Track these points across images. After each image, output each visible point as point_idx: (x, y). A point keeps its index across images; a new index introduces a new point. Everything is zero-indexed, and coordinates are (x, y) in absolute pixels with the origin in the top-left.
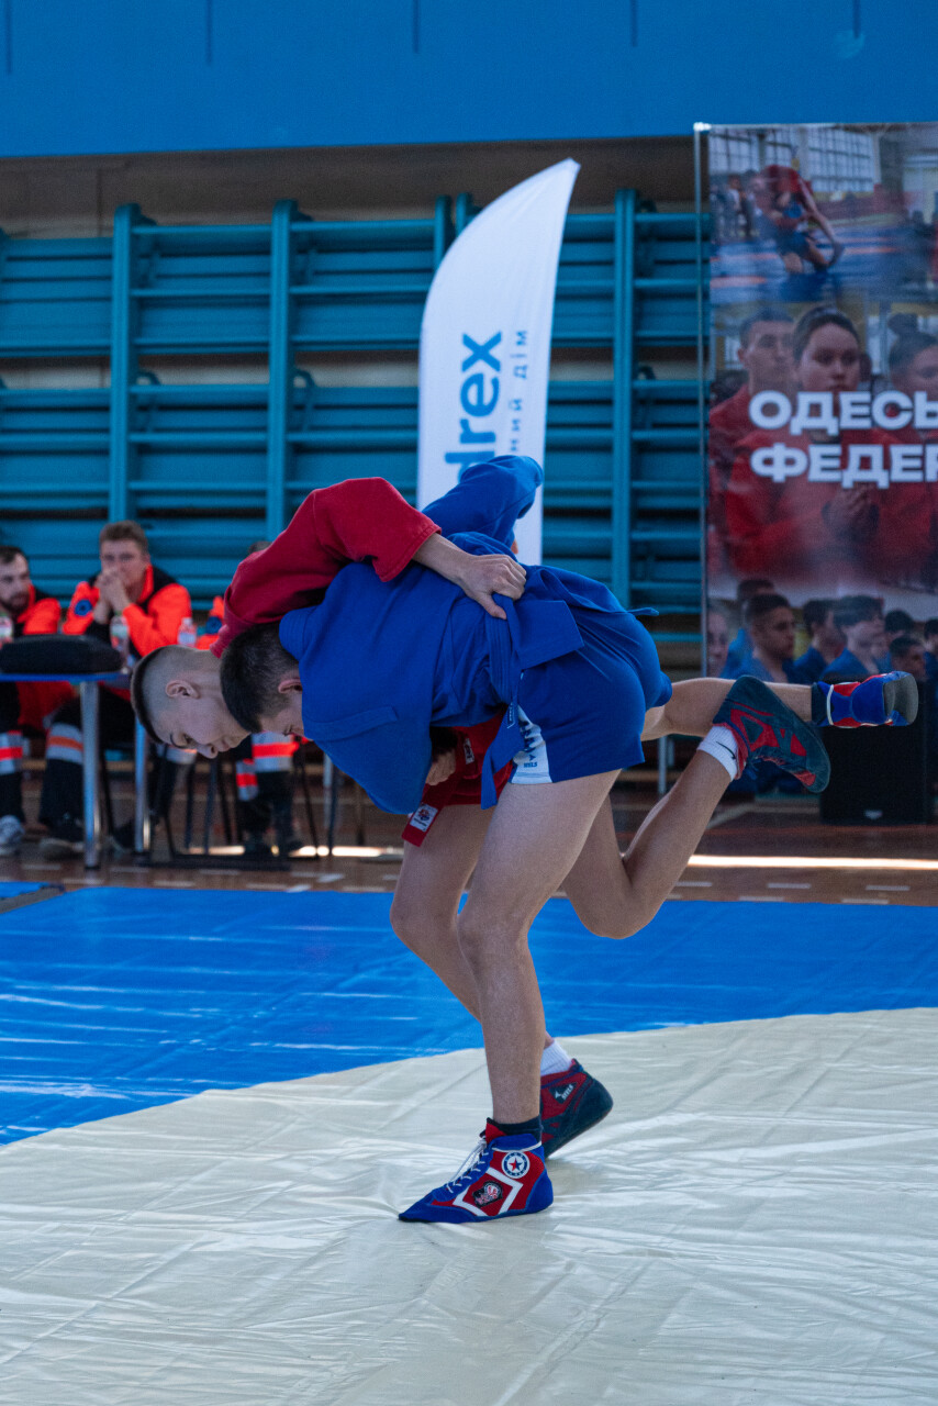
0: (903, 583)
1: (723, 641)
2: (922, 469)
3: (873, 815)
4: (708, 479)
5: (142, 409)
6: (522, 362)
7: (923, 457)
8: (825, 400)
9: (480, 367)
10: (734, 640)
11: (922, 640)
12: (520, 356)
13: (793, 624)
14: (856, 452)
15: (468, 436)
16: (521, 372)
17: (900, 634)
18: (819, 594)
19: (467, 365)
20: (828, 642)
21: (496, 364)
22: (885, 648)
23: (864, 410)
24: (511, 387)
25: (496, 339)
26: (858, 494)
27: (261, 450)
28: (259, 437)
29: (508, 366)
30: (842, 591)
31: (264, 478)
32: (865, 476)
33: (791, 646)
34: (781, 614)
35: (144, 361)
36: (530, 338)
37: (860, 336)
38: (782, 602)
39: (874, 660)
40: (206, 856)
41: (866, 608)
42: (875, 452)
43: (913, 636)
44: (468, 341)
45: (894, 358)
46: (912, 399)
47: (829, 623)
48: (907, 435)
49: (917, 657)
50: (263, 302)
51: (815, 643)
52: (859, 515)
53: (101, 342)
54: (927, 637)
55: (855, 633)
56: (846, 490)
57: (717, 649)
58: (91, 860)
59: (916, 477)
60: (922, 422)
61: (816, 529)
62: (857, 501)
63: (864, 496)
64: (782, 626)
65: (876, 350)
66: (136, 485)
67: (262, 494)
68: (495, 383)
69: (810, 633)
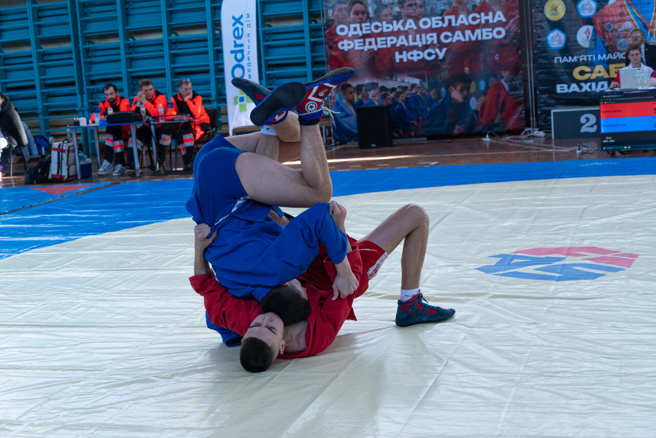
0: (384, 78)
1: (334, 98)
2: (386, 44)
3: (374, 145)
4: (327, 52)
5: (173, 43)
6: (249, 23)
7: (386, 41)
8: (358, 26)
9: (238, 25)
10: (337, 98)
11: (390, 94)
12: (248, 21)
13: (354, 92)
14: (368, 40)
15: (236, 45)
16: (249, 26)
17: (384, 93)
18: (360, 83)
19: (234, 25)
20: (363, 96)
21: (242, 24)
22: (380, 97)
23: (368, 28)
24: (247, 30)
25: (241, 17)
26: (369, 53)
27: (207, 53)
28: (206, 49)
29: (245, 24)
30: (367, 81)
31: (208, 61)
32: (371, 47)
33: (353, 99)
34: (350, 89)
35: (172, 29)
36: (250, 16)
37: (366, 7)
38: (350, 86)
39: (377, 101)
40: (176, 171)
41: (374, 85)
42: (373, 40)
43: (388, 93)
44: (234, 18)
45: (376, 12)
46: (382, 23)
47: (363, 91)
48: (381, 34)
49: (389, 99)
50: (203, 9)
51: (360, 97)
52: (370, 58)
53: (159, 25)
54: (391, 93)
55: (371, 93)
56: (366, 52)
57: (333, 101)
58: (138, 175)
59: (385, 46)
60: (385, 30)
61: (358, 64)
62: (369, 55)
63: (371, 53)
64: (351, 93)
65: (371, 10)
66: (173, 66)
67: (208, 65)
68: (242, 29)
69: (358, 94)
